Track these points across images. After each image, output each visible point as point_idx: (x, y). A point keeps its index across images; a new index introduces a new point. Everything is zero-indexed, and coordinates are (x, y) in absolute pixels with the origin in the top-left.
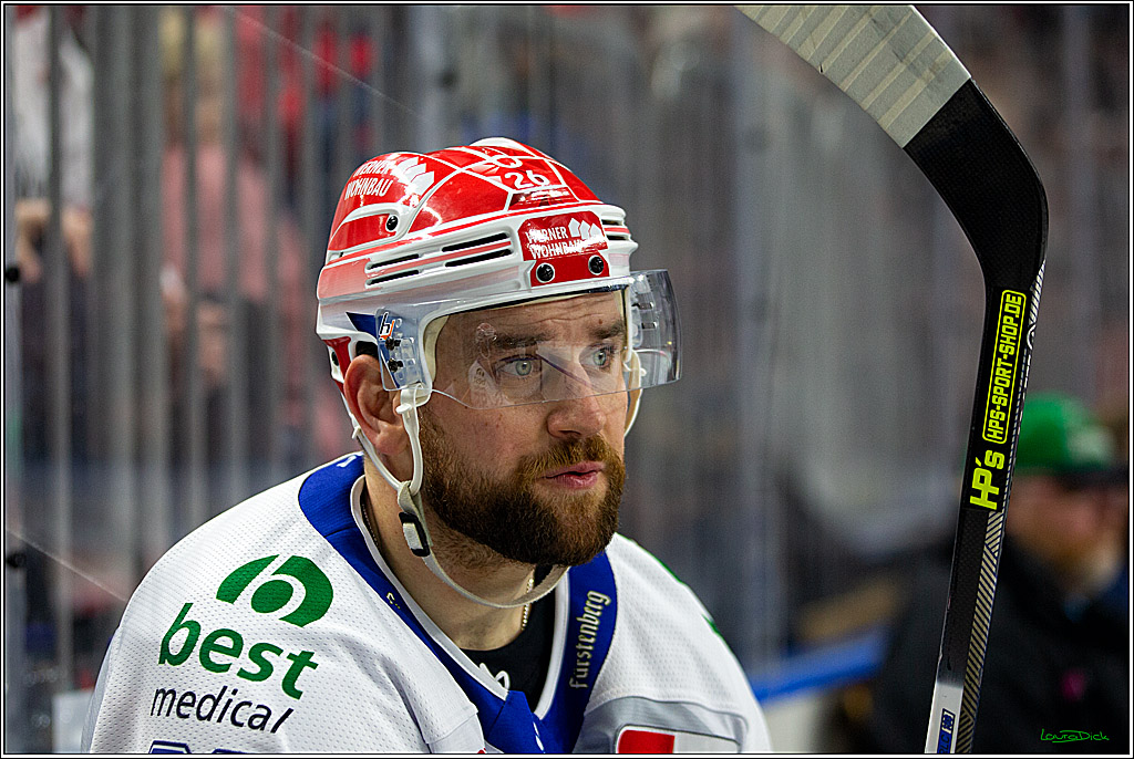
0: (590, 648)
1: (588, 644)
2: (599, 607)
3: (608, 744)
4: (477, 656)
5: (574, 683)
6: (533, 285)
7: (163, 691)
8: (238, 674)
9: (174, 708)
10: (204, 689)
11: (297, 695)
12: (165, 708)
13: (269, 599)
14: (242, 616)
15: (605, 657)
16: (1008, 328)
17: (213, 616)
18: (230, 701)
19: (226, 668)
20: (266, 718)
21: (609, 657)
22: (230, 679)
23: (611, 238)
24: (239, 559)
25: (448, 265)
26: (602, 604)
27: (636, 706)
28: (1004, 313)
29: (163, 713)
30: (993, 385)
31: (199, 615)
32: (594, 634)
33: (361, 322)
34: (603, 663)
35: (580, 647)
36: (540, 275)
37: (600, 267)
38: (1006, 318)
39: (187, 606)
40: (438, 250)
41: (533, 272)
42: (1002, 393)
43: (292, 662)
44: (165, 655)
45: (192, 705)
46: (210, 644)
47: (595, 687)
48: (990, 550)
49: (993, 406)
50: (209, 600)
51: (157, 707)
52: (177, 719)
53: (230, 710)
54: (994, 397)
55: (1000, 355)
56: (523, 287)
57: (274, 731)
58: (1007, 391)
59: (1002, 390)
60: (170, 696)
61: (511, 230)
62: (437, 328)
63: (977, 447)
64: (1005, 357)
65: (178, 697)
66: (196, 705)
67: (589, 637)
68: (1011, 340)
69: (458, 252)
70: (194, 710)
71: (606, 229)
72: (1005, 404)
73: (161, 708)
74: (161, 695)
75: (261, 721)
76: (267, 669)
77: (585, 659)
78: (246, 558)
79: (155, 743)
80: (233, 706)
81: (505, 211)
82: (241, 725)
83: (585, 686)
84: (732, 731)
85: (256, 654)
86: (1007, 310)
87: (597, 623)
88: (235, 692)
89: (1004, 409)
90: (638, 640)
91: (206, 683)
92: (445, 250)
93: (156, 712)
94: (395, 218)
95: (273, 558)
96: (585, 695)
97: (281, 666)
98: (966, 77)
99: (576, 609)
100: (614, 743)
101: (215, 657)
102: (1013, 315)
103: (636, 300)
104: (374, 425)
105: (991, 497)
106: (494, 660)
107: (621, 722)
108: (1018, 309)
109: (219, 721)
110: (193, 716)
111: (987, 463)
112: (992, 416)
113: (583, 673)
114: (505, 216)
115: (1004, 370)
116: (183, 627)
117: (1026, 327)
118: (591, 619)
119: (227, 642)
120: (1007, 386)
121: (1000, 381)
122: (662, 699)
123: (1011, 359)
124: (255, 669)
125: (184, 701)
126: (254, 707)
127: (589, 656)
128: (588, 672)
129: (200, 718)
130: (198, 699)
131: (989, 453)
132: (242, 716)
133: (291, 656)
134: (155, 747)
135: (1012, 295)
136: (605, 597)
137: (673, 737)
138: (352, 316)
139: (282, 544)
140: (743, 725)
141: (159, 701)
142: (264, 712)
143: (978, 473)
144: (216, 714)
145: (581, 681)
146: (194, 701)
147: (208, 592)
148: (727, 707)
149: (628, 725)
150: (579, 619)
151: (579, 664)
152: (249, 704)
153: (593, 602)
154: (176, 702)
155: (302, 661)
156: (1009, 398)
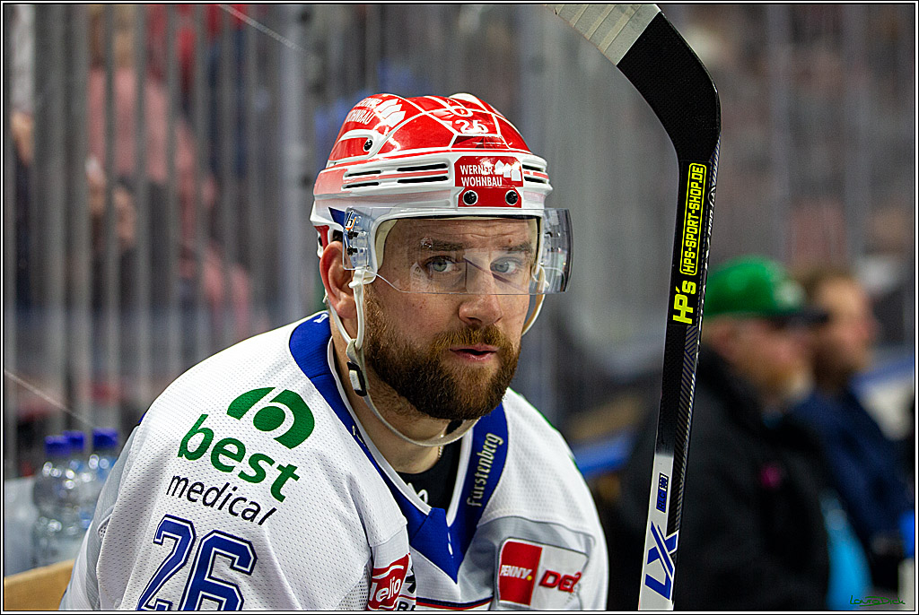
0: (486, 476)
1: (484, 473)
2: (495, 446)
3: (494, 551)
4: (407, 478)
5: (471, 501)
6: (459, 206)
7: (178, 478)
8: (239, 476)
9: (185, 493)
10: (211, 482)
11: (281, 498)
12: (178, 491)
13: (267, 421)
14: (244, 429)
15: (496, 485)
16: (695, 191)
17: (224, 427)
18: (230, 495)
19: (230, 469)
20: (256, 512)
21: (499, 484)
22: (233, 478)
23: (527, 179)
24: (244, 386)
25: (400, 181)
26: (497, 444)
27: (517, 524)
28: (692, 180)
29: (177, 495)
30: (686, 233)
31: (213, 424)
32: (489, 466)
33: (338, 216)
34: (494, 488)
35: (478, 475)
36: (467, 199)
37: (515, 200)
38: (693, 183)
39: (204, 417)
40: (393, 169)
41: (461, 196)
42: (692, 238)
43: (280, 472)
44: (183, 450)
45: (200, 492)
46: (220, 448)
47: (488, 506)
48: (688, 354)
49: (686, 249)
50: (221, 414)
51: (172, 489)
52: (187, 501)
53: (229, 502)
54: (687, 242)
55: (689, 211)
56: (452, 206)
57: (260, 523)
58: (696, 236)
59: (692, 236)
60: (183, 483)
61: (449, 162)
62: (388, 227)
63: (677, 279)
64: (693, 212)
65: (190, 484)
66: (204, 493)
67: (486, 468)
68: (697, 200)
69: (409, 173)
70: (201, 497)
71: (525, 173)
72: (694, 246)
73: (175, 490)
74: (176, 481)
75: (252, 513)
76: (261, 476)
77: (481, 485)
78: (249, 386)
79: (167, 516)
80: (232, 499)
81: (449, 147)
82: (236, 515)
83: (480, 505)
84: (584, 546)
85: (254, 461)
86: (693, 178)
87: (492, 458)
88: (235, 489)
89: (694, 250)
90: (522, 473)
91: (215, 478)
92: (399, 170)
93: (171, 492)
94: (371, 142)
95: (271, 389)
96: (479, 512)
97: (272, 474)
98: (656, 11)
99: (477, 446)
100: (499, 551)
101: (223, 459)
102: (697, 181)
103: (550, 230)
104: (337, 295)
105: (688, 315)
106: (417, 481)
107: (505, 535)
108: (701, 176)
109: (220, 508)
110: (200, 501)
111: (684, 290)
112: (686, 255)
113: (479, 495)
114: (448, 151)
115: (693, 222)
116: (199, 432)
117: (708, 190)
118: (487, 455)
119: (233, 449)
120: (696, 233)
121: (691, 230)
122: (535, 519)
123: (697, 213)
124: (252, 473)
125: (194, 488)
126: (248, 503)
127: (485, 483)
128: (483, 495)
129: (205, 504)
130: (206, 489)
131: (685, 282)
132: (238, 508)
133: (280, 467)
134: (166, 519)
135: (697, 166)
136: (499, 439)
137: (540, 549)
138: (331, 209)
139: (277, 379)
140: (592, 542)
141: (174, 485)
142: (255, 508)
143: (678, 297)
144: (218, 503)
145: (477, 501)
146: (202, 490)
147: (221, 408)
148: (582, 528)
149: (510, 538)
150: (479, 454)
151: (476, 488)
152: (245, 500)
153: (490, 442)
154: (188, 488)
155: (288, 472)
156: (697, 242)
